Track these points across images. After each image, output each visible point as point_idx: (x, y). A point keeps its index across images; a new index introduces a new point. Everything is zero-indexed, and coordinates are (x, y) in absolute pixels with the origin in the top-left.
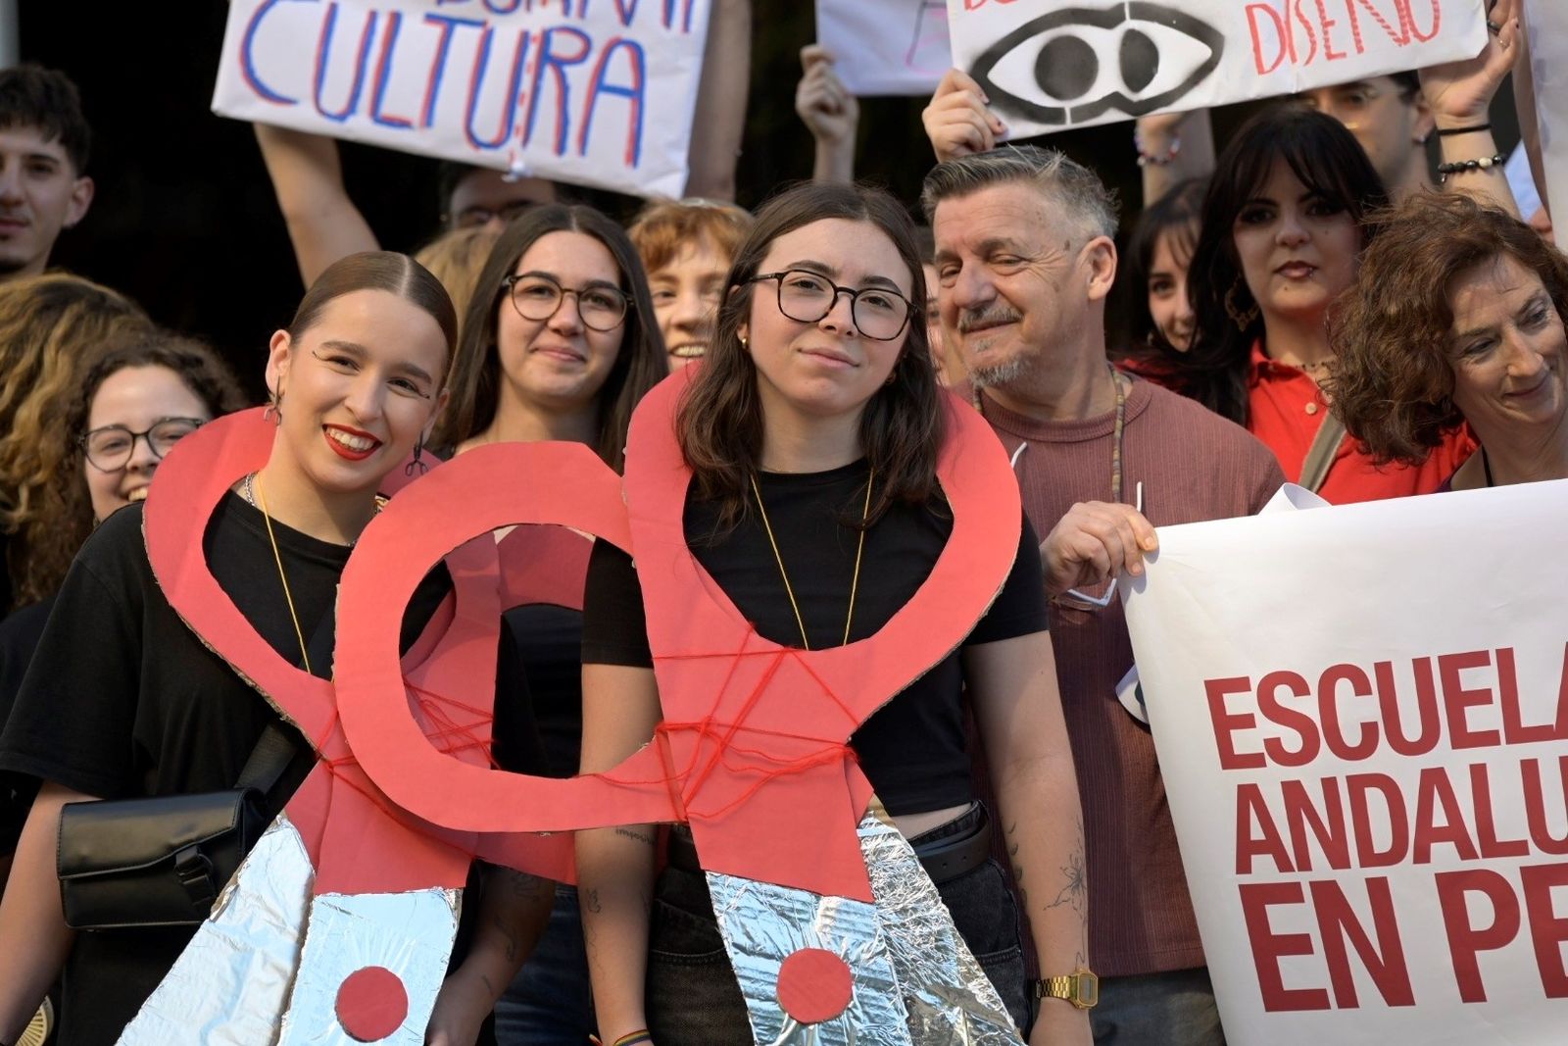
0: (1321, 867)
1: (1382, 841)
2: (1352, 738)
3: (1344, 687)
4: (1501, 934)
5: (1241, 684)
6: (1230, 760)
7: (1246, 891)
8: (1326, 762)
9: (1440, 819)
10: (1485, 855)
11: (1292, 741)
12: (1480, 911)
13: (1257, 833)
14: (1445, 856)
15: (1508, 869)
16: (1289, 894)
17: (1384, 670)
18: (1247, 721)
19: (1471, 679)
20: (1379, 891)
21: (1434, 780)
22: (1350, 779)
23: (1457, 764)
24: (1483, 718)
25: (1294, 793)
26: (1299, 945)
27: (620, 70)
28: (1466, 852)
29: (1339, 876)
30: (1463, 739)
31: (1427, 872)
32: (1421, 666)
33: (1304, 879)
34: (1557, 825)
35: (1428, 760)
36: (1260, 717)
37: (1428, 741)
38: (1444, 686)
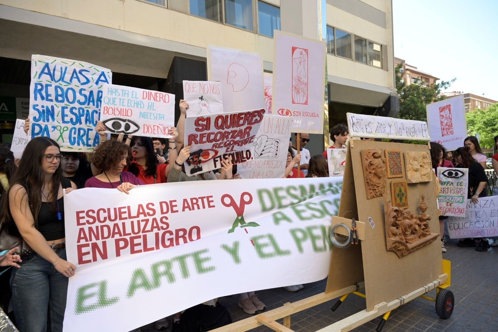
0: (94, 240)
1: (106, 235)
2: (102, 219)
3: (101, 212)
4: (125, 247)
5: (83, 212)
6: (79, 224)
7: (78, 246)
8: (97, 223)
9: (116, 231)
10: (124, 236)
11: (91, 220)
12: (122, 244)
13: (82, 236)
14: (117, 237)
15: (128, 238)
16: (87, 245)
17: (109, 209)
18: (83, 218)
19: (123, 210)
20: (104, 244)
21: (116, 225)
22: (101, 226)
23: (119, 222)
24: (124, 216)
25: (90, 229)
26: (87, 253)
28: (121, 235)
29: (97, 242)
30: (121, 218)
31: (113, 239)
32: (115, 209)
33: (90, 243)
34: (136, 230)
35: (115, 222)
36: (86, 217)
37: (115, 219)
38: (119, 211)
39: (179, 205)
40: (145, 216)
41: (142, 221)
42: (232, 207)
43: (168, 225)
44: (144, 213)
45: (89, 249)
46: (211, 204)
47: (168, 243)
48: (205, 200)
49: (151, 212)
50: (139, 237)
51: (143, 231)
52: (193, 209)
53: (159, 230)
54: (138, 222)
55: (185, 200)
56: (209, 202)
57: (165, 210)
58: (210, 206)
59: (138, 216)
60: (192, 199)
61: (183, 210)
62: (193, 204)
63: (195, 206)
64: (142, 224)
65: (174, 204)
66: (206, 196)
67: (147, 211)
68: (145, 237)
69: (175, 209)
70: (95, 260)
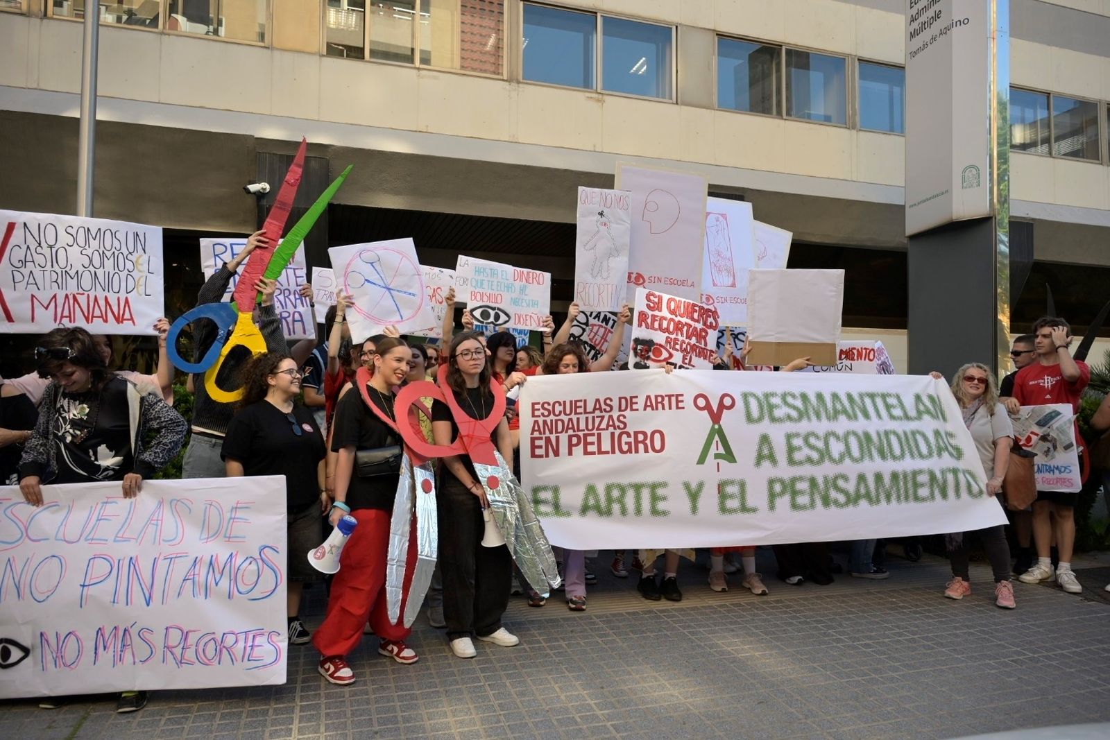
0: (548, 434)
1: (560, 429)
2: (557, 413)
3: (557, 405)
4: (578, 444)
5: (539, 403)
6: (533, 416)
7: (531, 438)
8: (552, 417)
9: (570, 426)
10: (577, 432)
11: (546, 413)
12: (575, 440)
13: (536, 428)
14: (570, 432)
15: (581, 434)
16: (541, 438)
17: (565, 402)
18: (539, 410)
19: (578, 404)
20: (557, 438)
21: (571, 420)
22: (555, 420)
23: (574, 417)
25: (545, 422)
26: (540, 447)
28: (574, 431)
29: (550, 436)
30: (576, 413)
31: (567, 435)
32: (571, 402)
33: (544, 436)
34: (590, 427)
35: (570, 417)
36: (541, 409)
37: (570, 414)
38: (574, 405)
39: (641, 401)
40: (601, 412)
41: (597, 417)
42: (706, 411)
43: (625, 425)
44: (600, 409)
45: (542, 443)
46: (681, 405)
47: (625, 448)
48: (673, 399)
49: (608, 409)
50: (593, 435)
51: (598, 429)
52: (657, 409)
53: (615, 429)
54: (593, 418)
55: (648, 397)
56: (678, 402)
57: (623, 407)
58: (678, 408)
59: (593, 412)
60: (656, 397)
61: (645, 409)
62: (657, 403)
63: (660, 405)
64: (598, 421)
65: (634, 400)
66: (675, 393)
67: (603, 406)
68: (599, 435)
69: (635, 407)
70: (547, 455)
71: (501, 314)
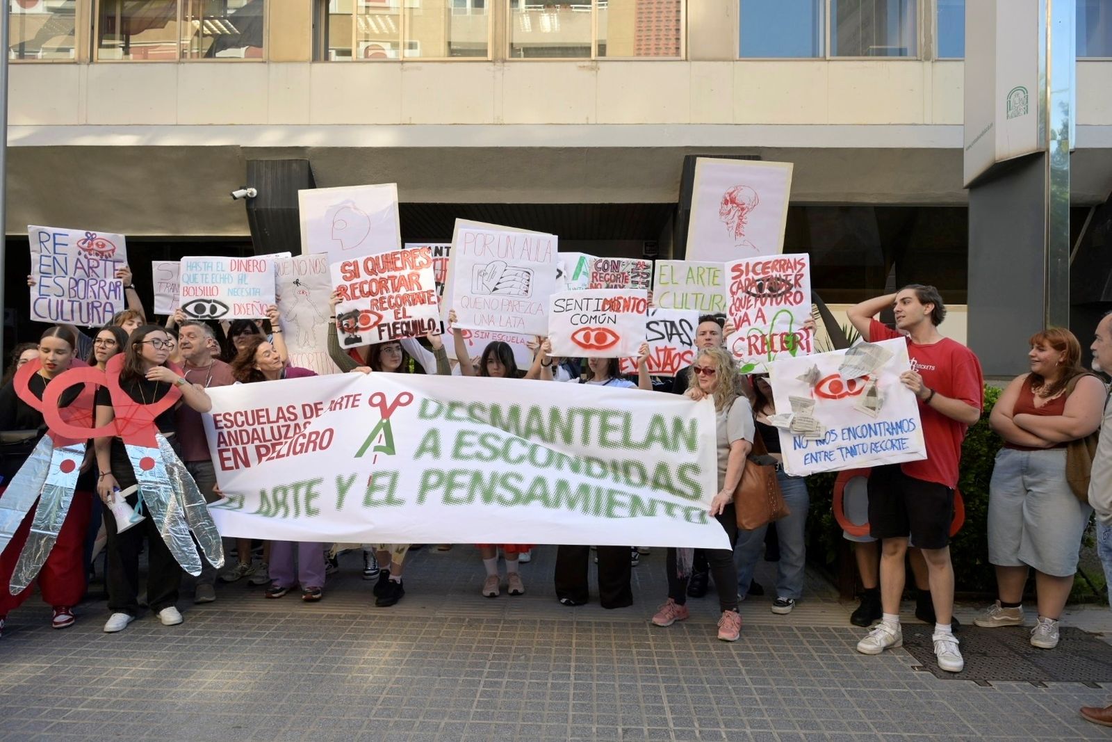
0: (234, 445)
1: (245, 440)
2: (240, 423)
3: (238, 415)
4: (267, 454)
5: (220, 415)
6: (217, 428)
7: (219, 450)
8: (235, 428)
9: (256, 436)
10: (264, 442)
11: (229, 424)
13: (222, 440)
14: (257, 443)
15: (269, 444)
16: (228, 450)
17: (246, 412)
18: (220, 421)
19: (261, 413)
20: (244, 449)
21: (254, 430)
22: (239, 430)
24: (262, 420)
25: (229, 433)
26: (229, 459)
27: (108, 307)
28: (261, 441)
29: (237, 447)
30: (259, 423)
31: (254, 445)
32: (252, 412)
33: (231, 448)
34: (277, 437)
35: (254, 427)
36: (223, 420)
37: (254, 424)
38: (256, 415)
39: (326, 407)
40: (286, 421)
41: (283, 426)
42: (378, 407)
44: (284, 417)
45: (230, 454)
46: (356, 404)
48: (352, 399)
49: (292, 417)
50: (281, 443)
51: (285, 438)
54: (279, 427)
55: (333, 402)
56: (355, 401)
57: (308, 414)
58: (354, 406)
59: (277, 421)
63: (339, 406)
64: (283, 430)
65: (319, 406)
67: (287, 415)
69: (319, 413)
70: (237, 467)
71: (218, 306)
